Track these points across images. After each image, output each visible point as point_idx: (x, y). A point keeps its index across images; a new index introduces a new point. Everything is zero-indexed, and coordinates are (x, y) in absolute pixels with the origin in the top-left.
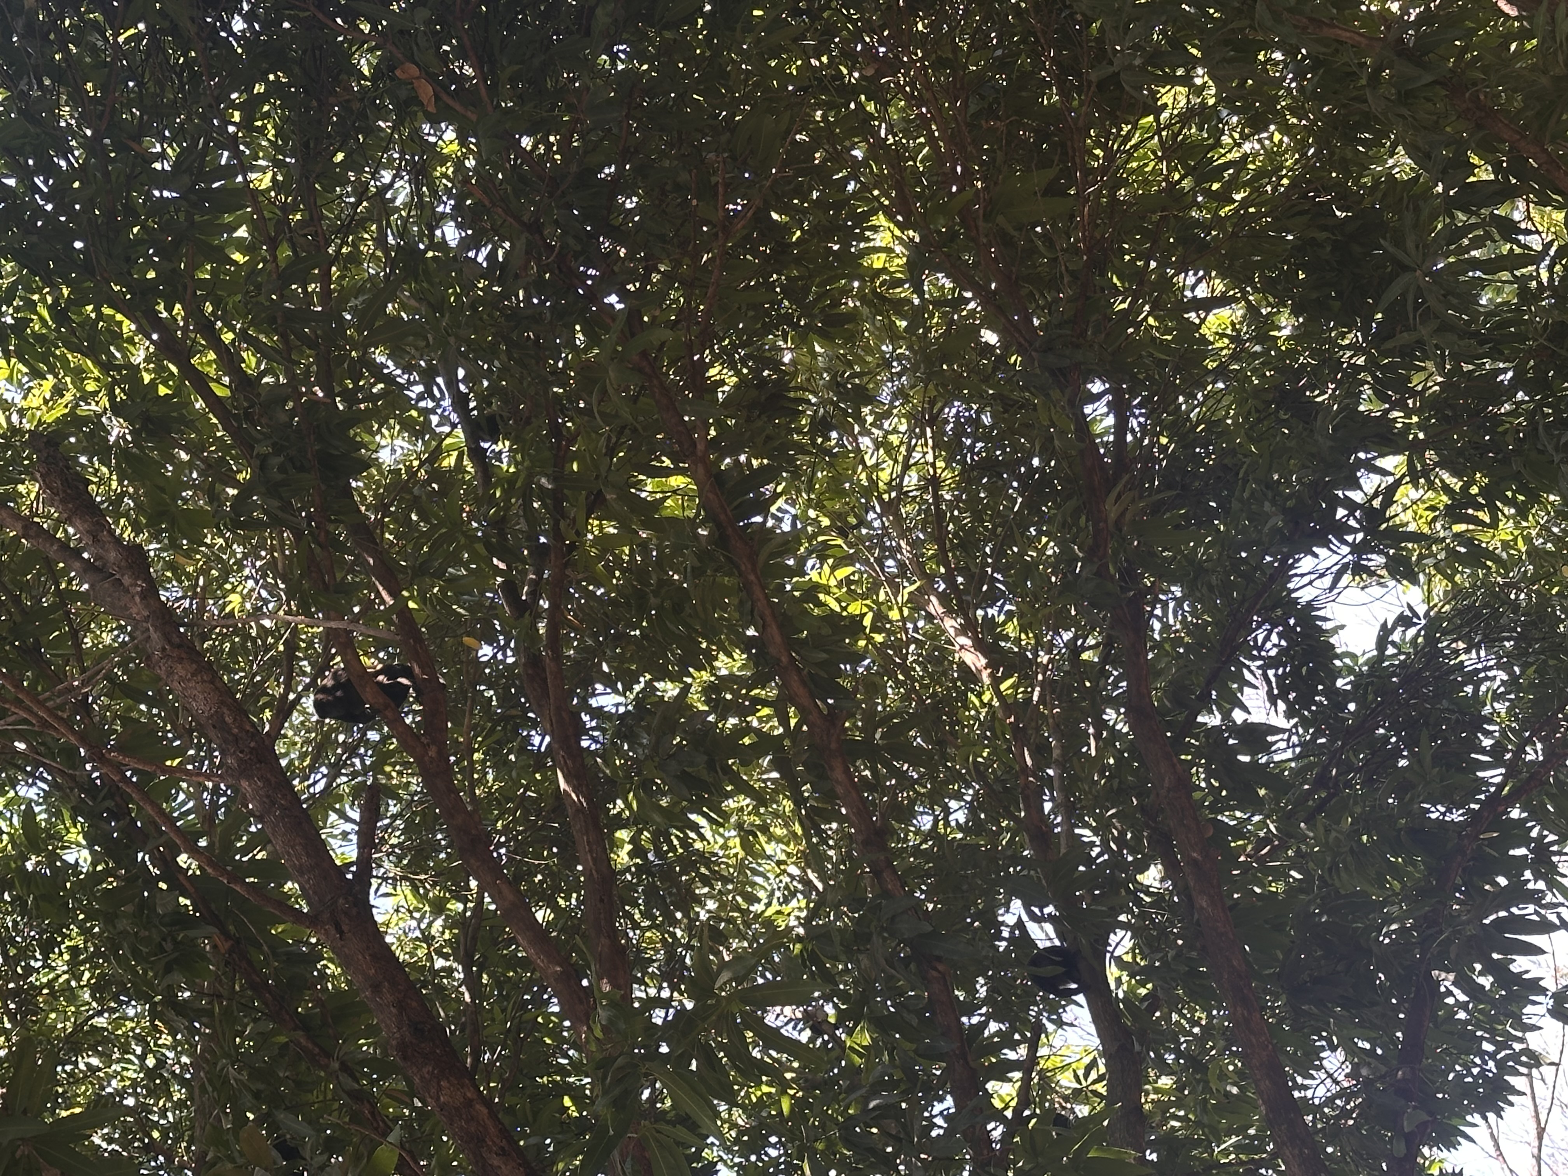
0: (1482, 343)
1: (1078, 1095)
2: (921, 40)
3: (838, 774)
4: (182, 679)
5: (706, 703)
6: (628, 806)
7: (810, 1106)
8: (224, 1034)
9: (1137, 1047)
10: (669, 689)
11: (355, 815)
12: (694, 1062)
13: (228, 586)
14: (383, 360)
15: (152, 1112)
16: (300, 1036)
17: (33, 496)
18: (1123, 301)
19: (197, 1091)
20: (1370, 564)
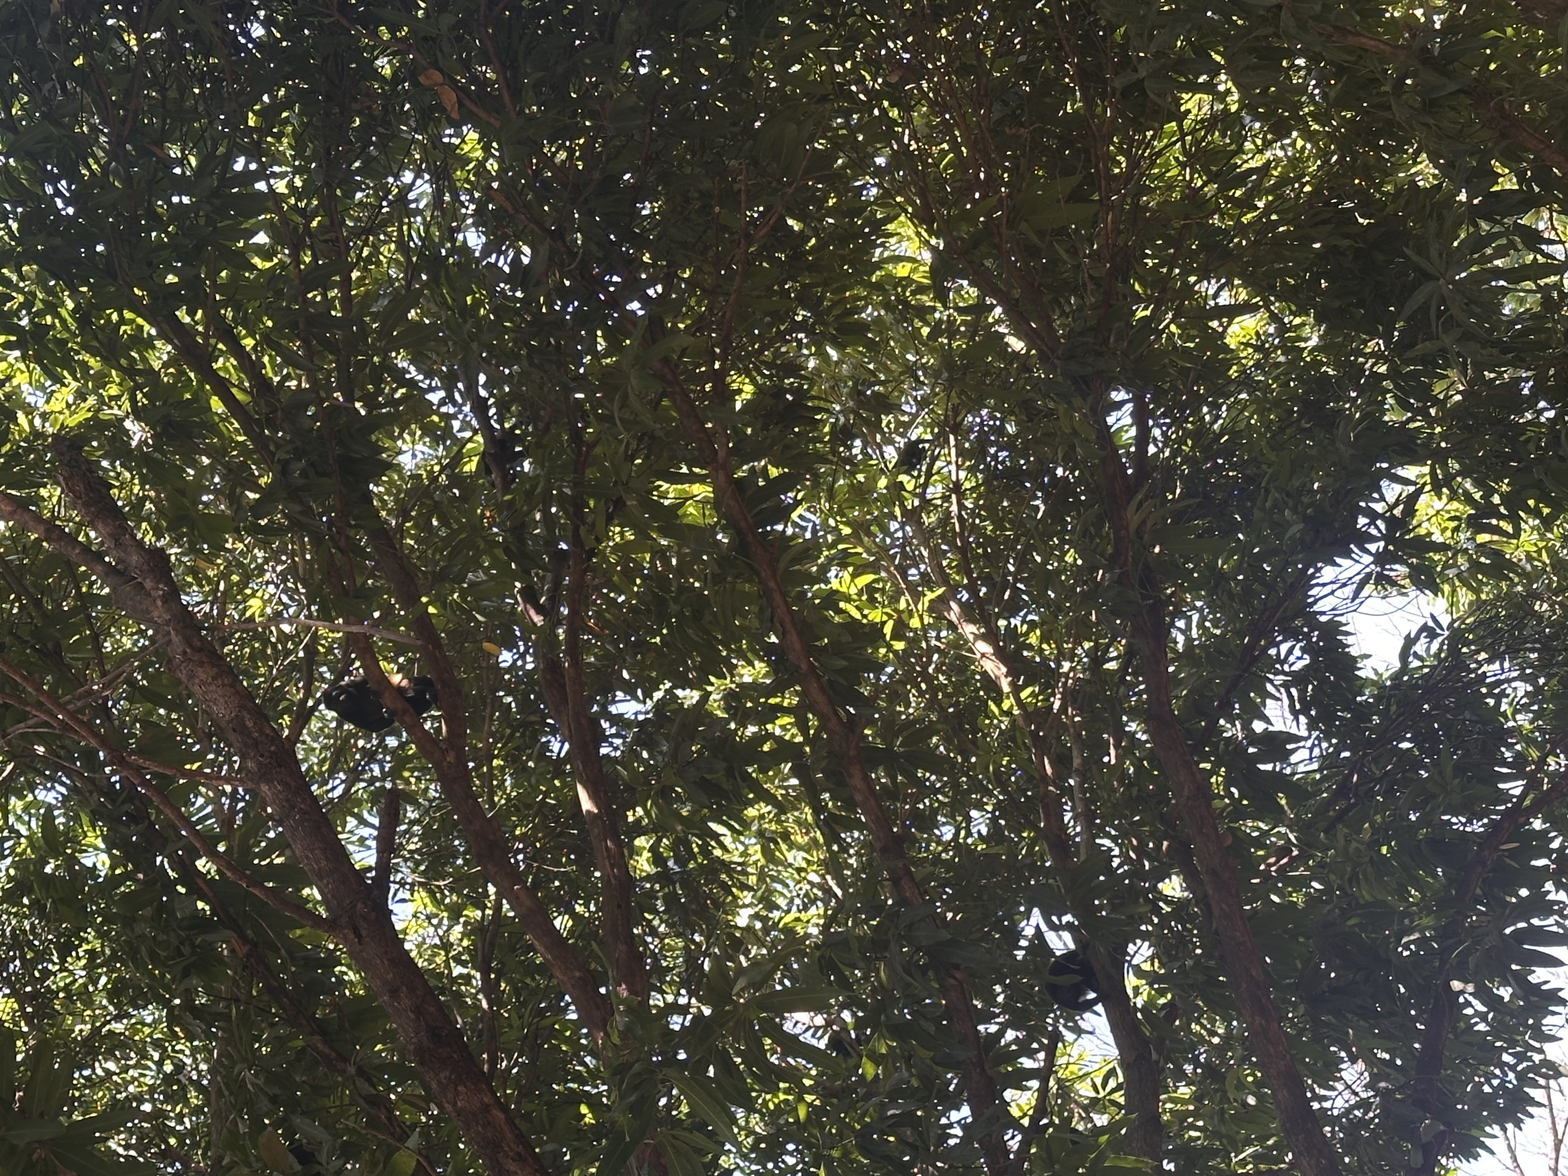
0: (1504, 352)
1: (1095, 1104)
2: (945, 46)
3: (857, 781)
4: (202, 683)
5: (726, 710)
6: (647, 813)
7: (827, 1113)
8: (241, 1038)
9: (1154, 1056)
10: (690, 697)
11: (376, 821)
12: (711, 1069)
13: (248, 591)
14: (405, 365)
15: (169, 1118)
16: (317, 1041)
17: (55, 500)
18: (1146, 308)
19: (213, 1097)
20: (1392, 574)
